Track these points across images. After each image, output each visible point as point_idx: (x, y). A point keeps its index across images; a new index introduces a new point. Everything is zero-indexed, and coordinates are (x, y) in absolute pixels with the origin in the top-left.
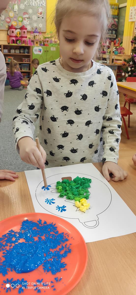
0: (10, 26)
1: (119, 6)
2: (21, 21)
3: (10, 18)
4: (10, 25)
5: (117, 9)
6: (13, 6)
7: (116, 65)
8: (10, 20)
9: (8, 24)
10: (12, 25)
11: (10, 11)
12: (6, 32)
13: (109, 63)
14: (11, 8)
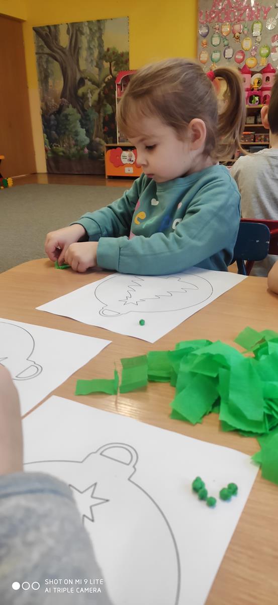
2: (266, 55)
3: (242, 52)
6: (253, 26)
8: (244, 56)
9: (238, 64)
10: (246, 67)
11: (246, 36)
14: (248, 30)
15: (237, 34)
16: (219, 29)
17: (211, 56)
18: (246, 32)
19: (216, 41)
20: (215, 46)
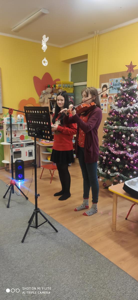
5: (72, 87)
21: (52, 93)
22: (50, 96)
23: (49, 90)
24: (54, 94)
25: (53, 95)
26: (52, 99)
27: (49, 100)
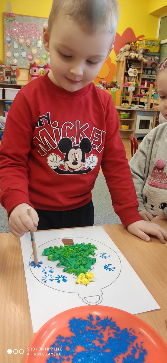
0: (33, 64)
1: (160, 42)
2: (45, 58)
3: (32, 55)
4: (32, 62)
5: (158, 46)
6: (37, 42)
7: (155, 110)
8: (33, 57)
9: (30, 61)
10: (35, 63)
11: (33, 46)
12: (28, 71)
13: (147, 108)
14: (35, 44)
15: (28, 45)
16: (17, 40)
17: (13, 55)
18: (33, 44)
19: (16, 46)
20: (16, 49)
21: (130, 51)
22: (127, 53)
23: (128, 47)
24: (133, 51)
25: (131, 53)
26: (129, 58)
27: (125, 58)
